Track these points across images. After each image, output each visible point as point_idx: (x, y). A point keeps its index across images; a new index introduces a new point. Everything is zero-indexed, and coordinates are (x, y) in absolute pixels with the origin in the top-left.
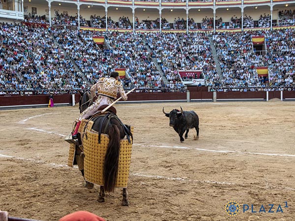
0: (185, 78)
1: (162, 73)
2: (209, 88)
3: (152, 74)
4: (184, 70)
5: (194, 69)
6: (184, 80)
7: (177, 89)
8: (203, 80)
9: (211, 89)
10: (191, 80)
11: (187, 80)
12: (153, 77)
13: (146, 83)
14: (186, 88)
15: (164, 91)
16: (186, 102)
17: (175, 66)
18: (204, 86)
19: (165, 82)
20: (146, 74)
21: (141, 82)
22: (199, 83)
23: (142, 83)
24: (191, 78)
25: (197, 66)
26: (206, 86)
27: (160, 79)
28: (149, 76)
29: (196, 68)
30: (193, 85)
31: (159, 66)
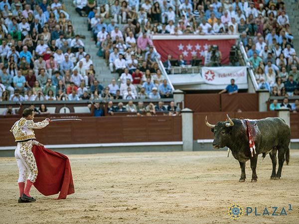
0: (175, 63)
1: (93, 46)
2: (264, 98)
3: (53, 49)
4: (172, 33)
5: (209, 31)
6: (173, 69)
7: (146, 103)
8: (242, 70)
9: (269, 102)
10: (199, 72)
11: (184, 72)
12: (59, 58)
13: (31, 81)
14: (179, 98)
15: (101, 111)
16: (180, 148)
17: (142, 19)
18: (245, 91)
19: (104, 77)
20: (32, 49)
21: (16, 79)
22: (227, 81)
23: (20, 80)
24: (197, 62)
25: (219, 22)
26: (252, 91)
27: (86, 66)
28: (46, 57)
29: (217, 27)
30: (204, 87)
31: (81, 19)
